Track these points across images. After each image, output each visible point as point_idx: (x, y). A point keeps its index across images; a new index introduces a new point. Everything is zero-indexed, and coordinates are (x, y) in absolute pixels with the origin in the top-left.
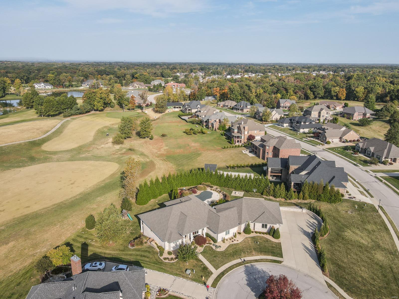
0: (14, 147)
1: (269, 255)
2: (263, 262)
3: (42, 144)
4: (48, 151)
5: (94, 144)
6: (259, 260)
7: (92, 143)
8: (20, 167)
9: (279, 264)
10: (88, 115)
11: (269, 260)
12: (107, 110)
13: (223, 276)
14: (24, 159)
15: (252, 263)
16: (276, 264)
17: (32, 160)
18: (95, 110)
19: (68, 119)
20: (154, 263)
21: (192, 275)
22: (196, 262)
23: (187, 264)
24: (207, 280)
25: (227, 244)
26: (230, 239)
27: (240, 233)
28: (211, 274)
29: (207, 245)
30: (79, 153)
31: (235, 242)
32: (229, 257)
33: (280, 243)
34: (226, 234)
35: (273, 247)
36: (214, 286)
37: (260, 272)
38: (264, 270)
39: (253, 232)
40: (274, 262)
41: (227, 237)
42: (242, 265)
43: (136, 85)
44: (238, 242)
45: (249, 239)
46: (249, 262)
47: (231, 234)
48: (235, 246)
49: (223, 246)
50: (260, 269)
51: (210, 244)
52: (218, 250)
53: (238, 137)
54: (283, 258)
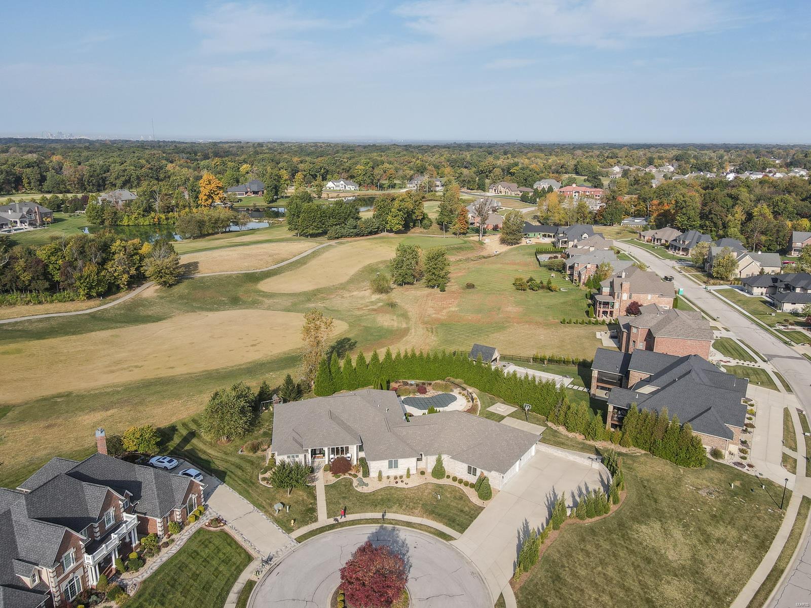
0: (219, 279)
1: (441, 522)
2: (418, 529)
3: (263, 280)
4: (263, 292)
5: (343, 289)
6: (415, 524)
7: (343, 287)
8: (211, 310)
9: (445, 541)
10: (369, 239)
11: (432, 530)
12: (414, 233)
13: (328, 530)
14: (224, 299)
15: (399, 525)
16: (439, 541)
17: (235, 302)
18: (388, 231)
19: (333, 242)
20: (244, 481)
21: (281, 513)
22: (305, 498)
23: (289, 496)
24: (299, 528)
25: (384, 484)
26: (396, 478)
27: (423, 473)
28: (313, 522)
29: (347, 476)
30: (309, 300)
31: (400, 485)
32: (367, 504)
33: (482, 509)
34: (390, 467)
35: (462, 511)
36: (300, 540)
37: (397, 542)
38: (407, 542)
39: (448, 477)
40: (438, 536)
41: (393, 472)
42: (378, 523)
43: (502, 188)
44: (406, 487)
45: (430, 487)
46: (394, 522)
47: (401, 470)
48: (393, 491)
49: (372, 485)
50: (401, 538)
51: (355, 476)
52: (359, 489)
53: (606, 304)
54: (462, 533)
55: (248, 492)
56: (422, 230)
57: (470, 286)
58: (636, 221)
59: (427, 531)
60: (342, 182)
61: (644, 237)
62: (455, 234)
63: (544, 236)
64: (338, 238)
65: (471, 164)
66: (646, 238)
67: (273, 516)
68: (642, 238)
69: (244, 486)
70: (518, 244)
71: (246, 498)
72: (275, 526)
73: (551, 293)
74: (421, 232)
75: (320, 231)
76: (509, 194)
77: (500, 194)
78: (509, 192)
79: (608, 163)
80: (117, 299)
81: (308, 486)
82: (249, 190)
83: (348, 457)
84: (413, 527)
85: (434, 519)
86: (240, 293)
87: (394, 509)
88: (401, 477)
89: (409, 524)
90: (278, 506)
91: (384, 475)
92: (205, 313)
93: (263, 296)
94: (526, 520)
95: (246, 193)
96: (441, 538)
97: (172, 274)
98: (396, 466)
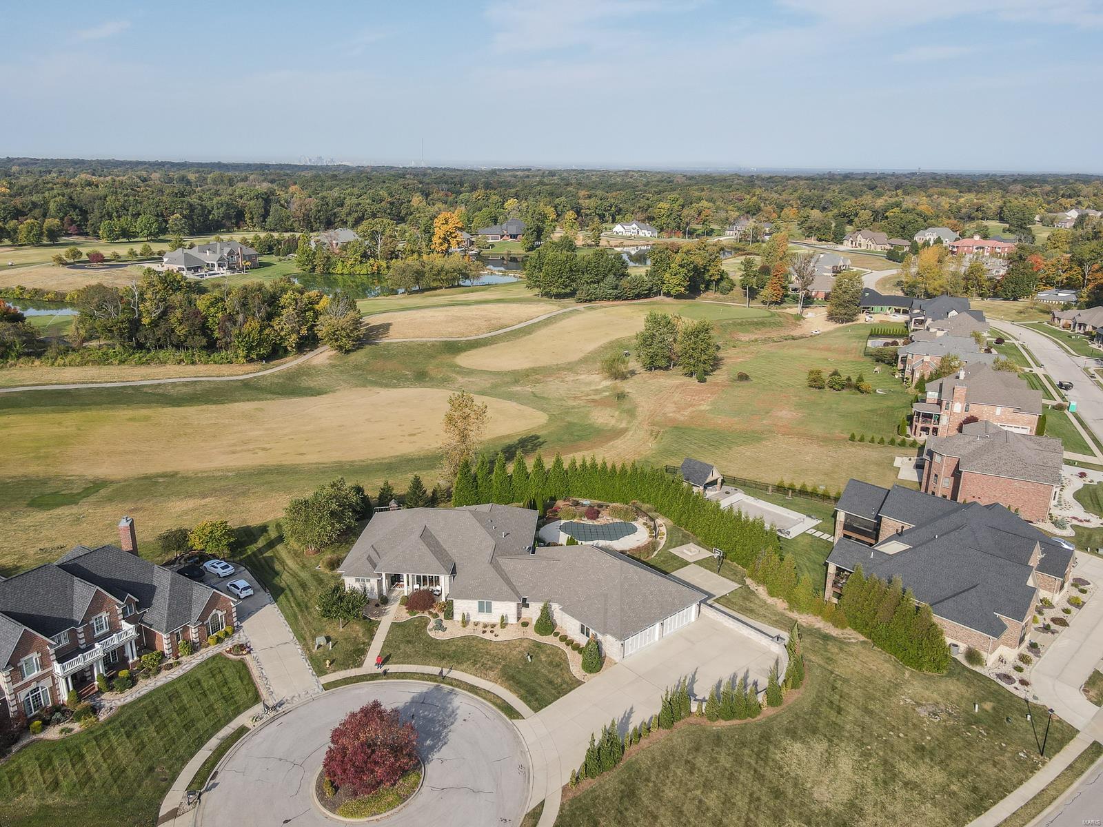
0: (410, 347)
1: (515, 692)
2: (482, 697)
3: (465, 351)
4: (460, 367)
5: (569, 370)
6: (482, 689)
7: (570, 368)
8: (386, 386)
9: (507, 719)
10: (634, 304)
11: (499, 702)
12: (705, 299)
13: (367, 681)
14: (408, 373)
16: (501, 716)
17: (421, 377)
18: (665, 294)
19: (581, 307)
20: (298, 605)
21: (321, 649)
22: (361, 635)
23: (341, 629)
24: (334, 671)
25: (468, 631)
26: (485, 626)
27: (525, 624)
28: (355, 667)
29: (426, 614)
30: (516, 382)
31: (488, 636)
32: (433, 654)
33: (579, 683)
34: (481, 609)
35: (551, 682)
36: (327, 687)
37: (445, 709)
38: (458, 711)
39: (556, 634)
40: (502, 710)
41: (484, 618)
42: (435, 681)
43: (863, 240)
44: (494, 639)
45: (525, 644)
46: (455, 683)
47: (494, 618)
48: (474, 643)
49: (453, 630)
50: (454, 705)
51: (436, 616)
52: (432, 634)
53: (928, 416)
54: (536, 712)
55: (295, 616)
56: (718, 295)
57: (743, 377)
58: (1060, 294)
59: (490, 701)
60: (634, 226)
61: (1059, 319)
62: (764, 302)
63: (897, 311)
64: (590, 301)
65: (832, 203)
66: (1063, 322)
67: (310, 651)
68: (1056, 321)
69: (295, 608)
70: (853, 321)
71: (291, 625)
72: (307, 665)
73: (860, 396)
74: (716, 299)
75: (568, 290)
76: (872, 248)
77: (859, 248)
78: (872, 245)
79: (1061, 204)
80: (282, 364)
81: (371, 620)
82: (505, 232)
83: (438, 591)
84: (477, 694)
85: (509, 688)
86: (431, 368)
87: (464, 667)
88: (493, 626)
89: (473, 689)
90: (321, 640)
91: (473, 619)
92: (377, 389)
93: (458, 373)
94: (632, 708)
95: (502, 236)
96: (506, 714)
97: (349, 337)
98: (489, 611)
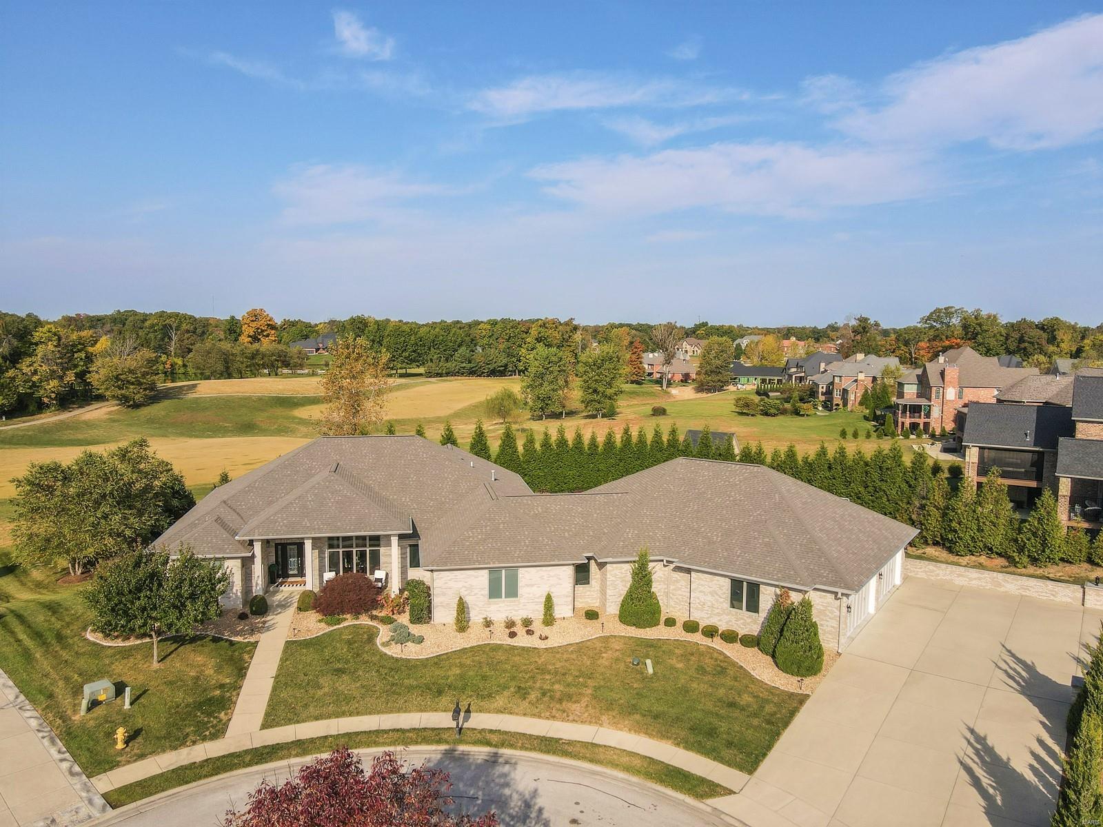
0: (228, 401)
1: (663, 735)
2: (584, 758)
3: (304, 406)
6: (570, 743)
8: (196, 436)
10: (491, 379)
11: (637, 762)
14: (227, 425)
15: (512, 746)
17: (247, 428)
18: (521, 373)
22: (210, 671)
23: (156, 665)
24: (142, 756)
25: (475, 637)
26: (510, 624)
27: (592, 615)
29: (364, 620)
32: (410, 688)
34: (494, 592)
36: (114, 800)
37: (503, 803)
38: (540, 802)
39: (670, 622)
40: (662, 781)
41: (501, 610)
42: (439, 742)
45: (616, 645)
46: (494, 738)
47: (527, 605)
48: (500, 656)
49: (434, 640)
50: (521, 787)
51: (387, 621)
52: (394, 651)
53: (915, 410)
54: (751, 772)
57: (659, 411)
63: (764, 381)
64: (441, 375)
70: (724, 390)
72: (53, 752)
73: (801, 418)
80: (33, 420)
81: (232, 643)
82: (321, 345)
83: (380, 580)
84: (566, 754)
89: (549, 745)
90: (101, 688)
92: (184, 439)
93: (299, 423)
95: (317, 350)
97: (140, 384)
98: (513, 592)
